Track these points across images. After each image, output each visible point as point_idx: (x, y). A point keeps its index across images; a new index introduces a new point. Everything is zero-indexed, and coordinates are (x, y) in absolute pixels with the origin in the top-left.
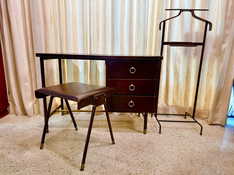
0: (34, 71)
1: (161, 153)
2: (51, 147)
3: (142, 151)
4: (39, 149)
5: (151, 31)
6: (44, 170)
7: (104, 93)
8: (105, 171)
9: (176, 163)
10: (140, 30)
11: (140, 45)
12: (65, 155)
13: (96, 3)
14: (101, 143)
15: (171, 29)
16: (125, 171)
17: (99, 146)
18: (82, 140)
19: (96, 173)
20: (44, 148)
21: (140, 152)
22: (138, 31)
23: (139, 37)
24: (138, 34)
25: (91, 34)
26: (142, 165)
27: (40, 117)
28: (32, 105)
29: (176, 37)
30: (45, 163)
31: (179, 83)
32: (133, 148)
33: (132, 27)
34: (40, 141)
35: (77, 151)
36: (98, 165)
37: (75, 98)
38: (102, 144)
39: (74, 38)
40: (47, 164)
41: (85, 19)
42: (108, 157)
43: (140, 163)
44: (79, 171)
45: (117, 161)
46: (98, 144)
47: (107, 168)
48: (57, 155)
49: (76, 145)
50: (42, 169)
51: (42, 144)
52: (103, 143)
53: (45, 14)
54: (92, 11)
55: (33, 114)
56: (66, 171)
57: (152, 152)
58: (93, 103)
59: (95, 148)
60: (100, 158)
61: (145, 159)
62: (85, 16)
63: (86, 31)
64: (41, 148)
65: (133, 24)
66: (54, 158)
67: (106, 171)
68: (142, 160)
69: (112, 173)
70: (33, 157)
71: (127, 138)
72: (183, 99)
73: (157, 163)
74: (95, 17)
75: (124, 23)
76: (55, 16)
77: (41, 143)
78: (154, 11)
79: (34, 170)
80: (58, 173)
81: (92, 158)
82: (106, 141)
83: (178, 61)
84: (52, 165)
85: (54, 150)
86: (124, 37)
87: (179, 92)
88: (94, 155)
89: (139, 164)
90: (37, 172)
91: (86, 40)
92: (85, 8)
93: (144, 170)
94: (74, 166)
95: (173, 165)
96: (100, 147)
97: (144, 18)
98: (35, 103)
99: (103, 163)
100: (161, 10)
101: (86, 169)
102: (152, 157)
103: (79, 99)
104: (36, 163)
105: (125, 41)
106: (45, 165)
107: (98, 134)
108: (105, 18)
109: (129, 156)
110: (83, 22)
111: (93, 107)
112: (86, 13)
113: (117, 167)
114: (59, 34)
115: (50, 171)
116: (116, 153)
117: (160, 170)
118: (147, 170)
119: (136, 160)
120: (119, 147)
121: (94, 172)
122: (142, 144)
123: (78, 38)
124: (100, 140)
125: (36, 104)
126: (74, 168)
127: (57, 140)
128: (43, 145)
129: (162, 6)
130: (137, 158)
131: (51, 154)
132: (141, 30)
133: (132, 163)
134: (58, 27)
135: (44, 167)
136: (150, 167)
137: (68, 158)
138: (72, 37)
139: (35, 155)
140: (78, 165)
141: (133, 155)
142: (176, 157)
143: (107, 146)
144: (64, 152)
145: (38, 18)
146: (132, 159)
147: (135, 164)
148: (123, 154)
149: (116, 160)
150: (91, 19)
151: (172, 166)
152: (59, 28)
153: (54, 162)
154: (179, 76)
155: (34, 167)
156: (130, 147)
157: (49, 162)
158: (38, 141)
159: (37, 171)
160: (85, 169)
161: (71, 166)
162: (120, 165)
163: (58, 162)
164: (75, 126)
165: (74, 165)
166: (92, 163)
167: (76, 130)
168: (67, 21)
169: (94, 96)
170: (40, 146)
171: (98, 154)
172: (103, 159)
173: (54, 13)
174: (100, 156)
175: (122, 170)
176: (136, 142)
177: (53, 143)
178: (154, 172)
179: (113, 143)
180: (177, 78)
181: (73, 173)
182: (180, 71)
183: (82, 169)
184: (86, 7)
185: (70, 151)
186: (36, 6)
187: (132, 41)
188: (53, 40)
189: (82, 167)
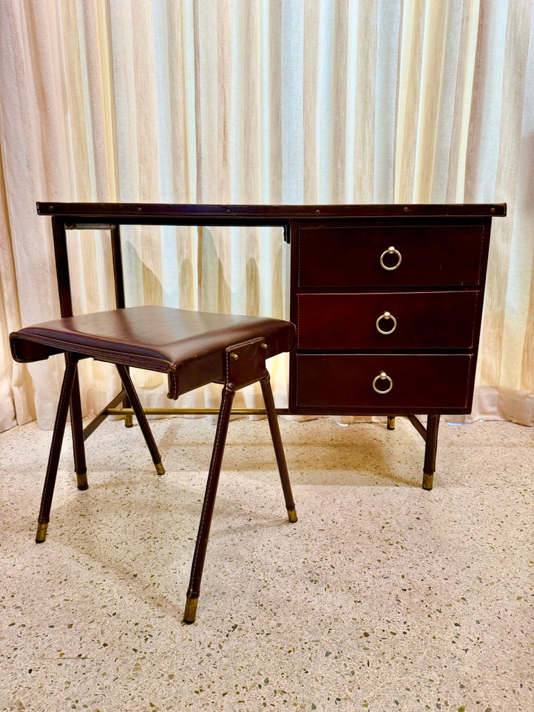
0: (10, 275)
1: (469, 554)
2: (75, 537)
3: (399, 546)
4: (33, 541)
5: (409, 128)
6: (51, 622)
7: (261, 339)
8: (273, 623)
9: (527, 589)
10: (370, 127)
11: (371, 178)
12: (125, 566)
13: (216, 33)
14: (248, 517)
15: (480, 119)
16: (347, 624)
17: (241, 530)
18: (180, 507)
19: (242, 632)
20: (48, 540)
21: (392, 549)
22: (363, 127)
23: (367, 148)
24: (364, 141)
25: (203, 143)
26: (404, 597)
27: (34, 431)
28: (8, 391)
29: (498, 148)
30: (52, 596)
31: (504, 306)
32: (365, 536)
33: (342, 114)
34: (37, 515)
35: (166, 550)
36: (246, 601)
37: (156, 355)
38: (253, 522)
39: (143, 159)
40: (62, 598)
41: (179, 92)
42: (277, 571)
43: (398, 591)
44: (178, 624)
45: (312, 587)
46: (239, 522)
47: (279, 612)
48: (98, 566)
49: (160, 526)
50: (44, 617)
51: (43, 526)
52: (256, 517)
53: (41, 75)
54: (202, 59)
55: (10, 420)
56: (131, 625)
57: (432, 550)
58: (224, 374)
59: (231, 536)
60: (251, 573)
61: (414, 574)
62: (179, 79)
63: (183, 134)
64: (40, 540)
65: (345, 103)
66: (85, 576)
67: (279, 625)
68: (402, 581)
69: (298, 631)
70: (9, 573)
71: (338, 501)
72: (520, 366)
73: (458, 592)
74: (215, 82)
75: (315, 102)
76: (77, 84)
77: (37, 523)
78: (420, 54)
79: (13, 624)
80: (102, 632)
81: (220, 575)
82: (267, 511)
83: (503, 230)
84: (80, 603)
85: (86, 546)
86: (314, 151)
87: (505, 338)
88: (227, 565)
89: (393, 597)
90: (25, 631)
91: (182, 163)
92: (180, 51)
93: (417, 619)
94: (159, 605)
95: (519, 598)
96: (245, 534)
97: (386, 82)
98: (18, 385)
99: (263, 591)
100: (446, 52)
101: (202, 617)
102: (436, 568)
103: (174, 360)
104: (21, 595)
105: (318, 165)
106: (52, 603)
107: (235, 487)
108: (249, 85)
109: (356, 567)
110: (173, 102)
111: (224, 391)
112: (183, 70)
113: (317, 609)
114: (90, 148)
115: (70, 626)
116: (305, 556)
117: (476, 617)
118: (427, 620)
119: (383, 581)
120: (315, 533)
121: (235, 627)
122: (394, 522)
123: (156, 158)
124: (242, 507)
125: (21, 389)
126: (158, 612)
127: (95, 509)
128: (46, 528)
129: (448, 37)
130: (384, 571)
131: (73, 563)
132: (373, 124)
133: (369, 593)
134: (88, 121)
135: (51, 612)
136: (435, 606)
137: (135, 576)
138: (136, 158)
139: (19, 567)
140: (175, 602)
141: (369, 561)
142: (525, 568)
143: (270, 529)
144: (121, 552)
145: (19, 90)
146: (367, 576)
147: (381, 597)
148: (330, 559)
149: (308, 582)
150: (202, 90)
151: (517, 603)
152: (90, 125)
153: (85, 592)
154: (506, 283)
155: (13, 611)
156: (353, 531)
157: (69, 593)
158: (29, 513)
159: (24, 626)
160: (201, 615)
161: (147, 608)
162: (328, 602)
163: (99, 589)
164: (156, 459)
165: (159, 603)
166: (223, 593)
167: (160, 474)
168: (117, 99)
169: (228, 349)
170: (35, 532)
171: (240, 558)
172: (261, 578)
173: (72, 74)
174: (251, 566)
175: (336, 620)
176: (370, 513)
177: (82, 519)
178: (456, 625)
179: (292, 520)
180: (500, 293)
181: (155, 634)
182: (508, 266)
183: (189, 618)
184: (182, 45)
185: (142, 548)
186: (10, 46)
187: (343, 162)
188: (74, 169)
189: (187, 610)
